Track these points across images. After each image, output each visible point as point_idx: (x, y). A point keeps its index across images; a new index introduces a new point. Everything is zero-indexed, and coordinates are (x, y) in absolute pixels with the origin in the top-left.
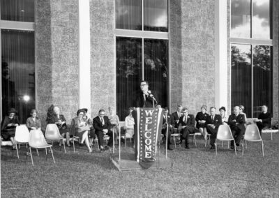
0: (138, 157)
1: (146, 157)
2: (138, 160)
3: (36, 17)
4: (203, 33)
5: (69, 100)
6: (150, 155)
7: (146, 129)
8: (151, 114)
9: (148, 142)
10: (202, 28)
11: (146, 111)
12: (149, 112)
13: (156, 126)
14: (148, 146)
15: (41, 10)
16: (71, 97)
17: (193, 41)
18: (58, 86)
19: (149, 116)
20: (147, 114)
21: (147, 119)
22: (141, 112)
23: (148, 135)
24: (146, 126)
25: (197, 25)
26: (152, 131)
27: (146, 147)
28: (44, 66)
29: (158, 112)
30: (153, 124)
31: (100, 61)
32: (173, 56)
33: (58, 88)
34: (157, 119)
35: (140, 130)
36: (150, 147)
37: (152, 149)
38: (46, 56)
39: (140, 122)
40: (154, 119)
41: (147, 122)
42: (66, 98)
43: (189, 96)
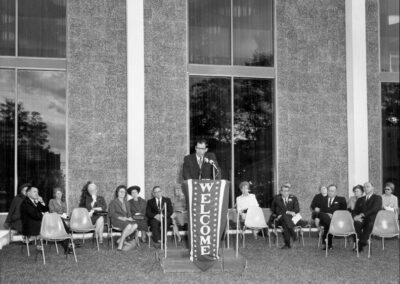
0: (192, 253)
1: (203, 253)
2: (192, 258)
3: (68, 49)
4: (333, 66)
5: (115, 174)
6: (207, 250)
7: (202, 212)
8: (209, 189)
9: (205, 230)
10: (329, 58)
11: (202, 185)
12: (206, 186)
13: (217, 207)
14: (205, 237)
15: (75, 39)
16: (118, 170)
17: (315, 79)
18: (100, 152)
19: (206, 191)
20: (203, 188)
21: (203, 195)
22: (194, 186)
23: (205, 220)
24: (202, 207)
25: (322, 55)
26: (211, 215)
27: (202, 238)
28: (79, 124)
29: (219, 185)
30: (212, 203)
31: (165, 114)
32: (281, 105)
33: (100, 156)
34: (218, 196)
35: (193, 212)
36: (209, 238)
37: (211, 240)
38: (82, 109)
39: (193, 202)
40: (213, 196)
41: (203, 201)
42: (111, 171)
43: (309, 169)
